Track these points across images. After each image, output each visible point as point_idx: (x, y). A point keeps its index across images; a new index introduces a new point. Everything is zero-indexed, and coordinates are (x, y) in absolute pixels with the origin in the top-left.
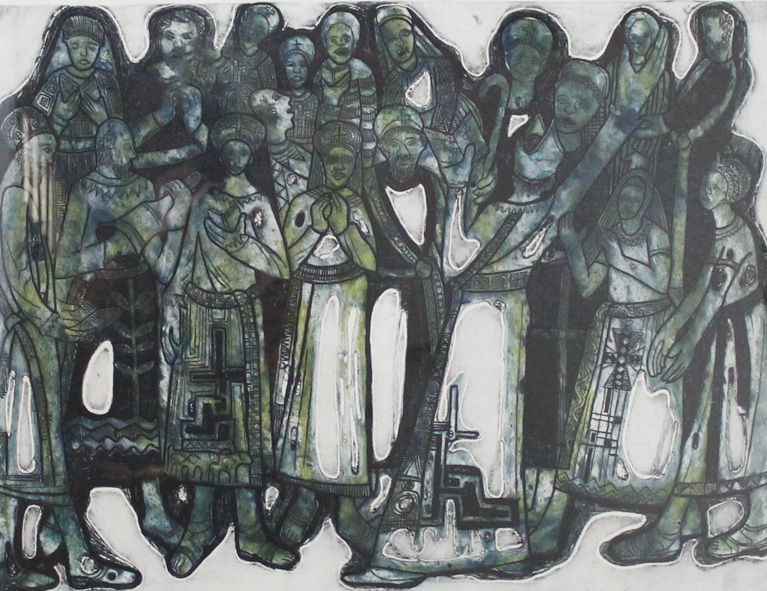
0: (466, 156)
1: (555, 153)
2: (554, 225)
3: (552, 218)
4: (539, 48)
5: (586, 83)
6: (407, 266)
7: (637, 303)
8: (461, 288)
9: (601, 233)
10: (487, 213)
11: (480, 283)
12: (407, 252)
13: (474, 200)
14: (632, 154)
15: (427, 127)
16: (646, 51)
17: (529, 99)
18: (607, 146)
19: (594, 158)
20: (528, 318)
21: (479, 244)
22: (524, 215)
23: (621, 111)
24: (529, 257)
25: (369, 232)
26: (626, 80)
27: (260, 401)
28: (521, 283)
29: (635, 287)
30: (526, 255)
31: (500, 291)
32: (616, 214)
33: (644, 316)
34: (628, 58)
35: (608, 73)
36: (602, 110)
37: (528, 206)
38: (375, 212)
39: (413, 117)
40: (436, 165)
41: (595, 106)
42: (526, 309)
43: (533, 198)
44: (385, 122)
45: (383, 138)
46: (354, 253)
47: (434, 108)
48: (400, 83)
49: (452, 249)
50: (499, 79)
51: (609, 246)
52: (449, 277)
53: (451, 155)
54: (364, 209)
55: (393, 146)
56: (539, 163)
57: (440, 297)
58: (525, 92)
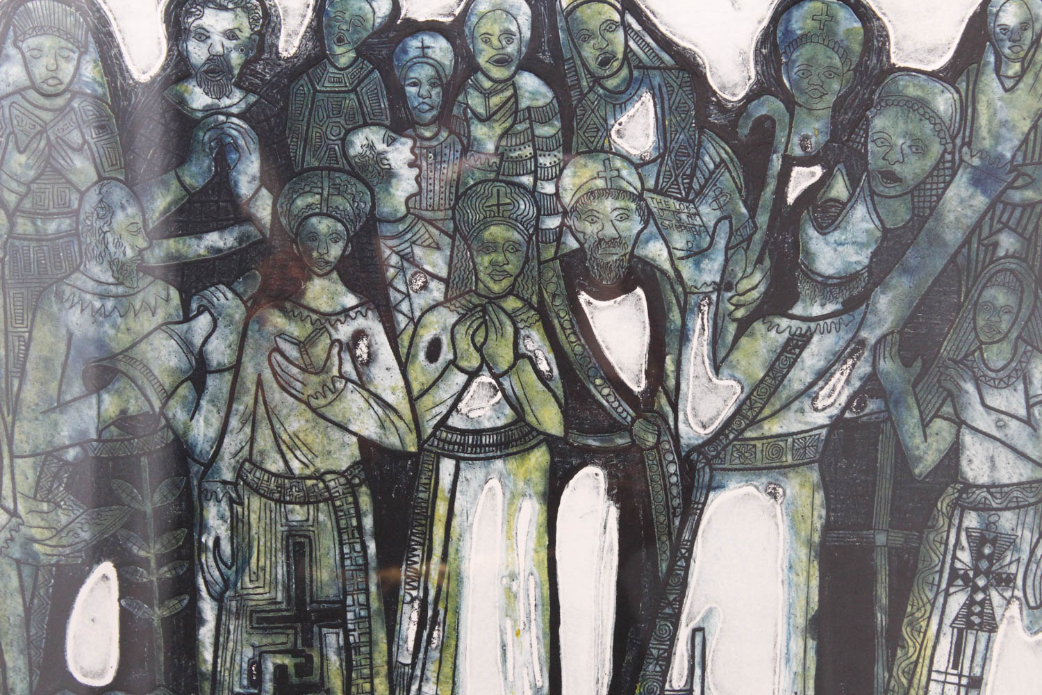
0: (717, 238)
1: (867, 231)
2: (866, 354)
3: (862, 343)
4: (841, 51)
5: (921, 111)
6: (616, 427)
7: (1008, 485)
8: (709, 463)
9: (947, 368)
10: (752, 335)
11: (741, 455)
12: (616, 404)
13: (731, 314)
14: (1000, 231)
15: (649, 190)
16: (1022, 54)
17: (823, 139)
18: (957, 219)
19: (936, 240)
20: (824, 513)
21: (739, 390)
22: (816, 338)
23: (981, 158)
24: (824, 409)
25: (551, 371)
26: (989, 104)
27: (371, 658)
28: (810, 453)
29: (1004, 457)
30: (820, 405)
31: (776, 468)
32: (973, 334)
33: (1018, 507)
34: (992, 66)
35: (958, 91)
36: (948, 157)
37: (821, 323)
38: (562, 337)
39: (624, 173)
40: (665, 253)
41: (936, 149)
42: (819, 497)
43: (830, 308)
44: (578, 181)
45: (574, 209)
46: (527, 408)
47: (662, 156)
48: (603, 114)
49: (694, 398)
50: (770, 106)
51: (960, 389)
52: (688, 446)
53: (690, 238)
54: (542, 330)
55: (592, 222)
56: (840, 249)
57: (674, 479)
58: (817, 125)
